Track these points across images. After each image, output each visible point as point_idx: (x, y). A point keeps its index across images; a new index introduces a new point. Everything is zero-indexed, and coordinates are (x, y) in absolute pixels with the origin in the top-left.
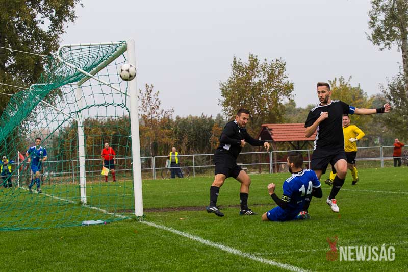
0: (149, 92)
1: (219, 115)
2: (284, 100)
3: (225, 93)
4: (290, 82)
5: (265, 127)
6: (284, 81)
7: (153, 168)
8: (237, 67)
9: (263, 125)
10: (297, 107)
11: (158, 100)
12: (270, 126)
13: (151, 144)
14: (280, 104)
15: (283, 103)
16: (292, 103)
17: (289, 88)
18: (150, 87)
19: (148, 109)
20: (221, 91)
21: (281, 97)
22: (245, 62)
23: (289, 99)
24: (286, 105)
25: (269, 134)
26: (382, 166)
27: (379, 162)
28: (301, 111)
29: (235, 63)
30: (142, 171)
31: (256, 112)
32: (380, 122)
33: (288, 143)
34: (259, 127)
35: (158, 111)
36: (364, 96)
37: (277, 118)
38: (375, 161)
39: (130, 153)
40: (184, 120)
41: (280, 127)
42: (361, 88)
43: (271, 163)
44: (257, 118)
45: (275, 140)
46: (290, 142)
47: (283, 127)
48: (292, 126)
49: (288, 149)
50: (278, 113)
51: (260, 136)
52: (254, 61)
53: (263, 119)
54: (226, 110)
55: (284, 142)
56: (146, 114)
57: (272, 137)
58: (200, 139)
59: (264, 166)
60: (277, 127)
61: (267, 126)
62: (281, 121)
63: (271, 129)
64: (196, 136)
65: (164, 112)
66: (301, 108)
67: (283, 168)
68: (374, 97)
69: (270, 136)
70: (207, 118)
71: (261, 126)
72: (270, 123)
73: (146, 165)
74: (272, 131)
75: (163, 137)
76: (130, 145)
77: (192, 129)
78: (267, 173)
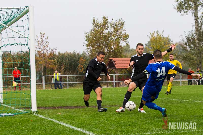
0: (42, 37)
1: (84, 52)
2: (123, 44)
3: (88, 39)
4: (127, 33)
5: (111, 60)
6: (123, 32)
7: (44, 83)
8: (95, 23)
9: (110, 59)
10: (131, 48)
11: (47, 42)
12: (114, 59)
13: (42, 68)
14: (121, 46)
15: (122, 45)
16: (128, 46)
17: (126, 37)
18: (43, 34)
19: (42, 47)
20: (85, 37)
21: (121, 42)
22: (101, 21)
23: (126, 43)
24: (124, 47)
25: (113, 64)
26: (181, 84)
27: (179, 82)
28: (133, 51)
29: (94, 21)
30: (37, 85)
31: (106, 51)
32: (180, 58)
33: (125, 69)
34: (107, 60)
35: (48, 49)
36: (171, 42)
37: (119, 54)
38: (177, 81)
39: (29, 74)
40: (63, 54)
41: (120, 60)
42: (169, 38)
43: (114, 81)
44: (107, 54)
45: (117, 68)
46: (126, 69)
47: (122, 60)
48: (127, 60)
49: (125, 73)
50: (119, 51)
51: (108, 65)
52: (105, 21)
53: (110, 55)
54: (88, 49)
55: (122, 69)
56: (40, 50)
57: (115, 65)
58: (72, 66)
59: (110, 83)
60: (119, 60)
61: (112, 59)
62: (121, 57)
63: (115, 61)
64: (70, 64)
65: (51, 49)
66: (133, 49)
67: (122, 84)
68: (177, 43)
69: (114, 65)
70: (76, 53)
71: (109, 59)
72: (114, 57)
73: (39, 81)
74: (115, 62)
75: (50, 64)
76: (30, 68)
77: (67, 60)
78: (112, 87)
